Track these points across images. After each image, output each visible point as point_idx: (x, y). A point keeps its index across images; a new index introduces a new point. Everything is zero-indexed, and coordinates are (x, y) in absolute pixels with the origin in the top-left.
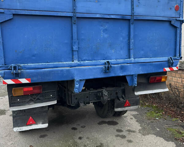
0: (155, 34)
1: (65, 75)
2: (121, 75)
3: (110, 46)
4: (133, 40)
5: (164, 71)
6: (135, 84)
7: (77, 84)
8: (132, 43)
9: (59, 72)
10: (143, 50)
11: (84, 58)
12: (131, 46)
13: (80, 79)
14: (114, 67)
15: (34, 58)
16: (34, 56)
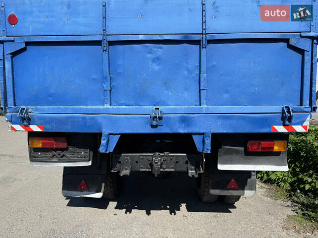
0: (252, 64)
1: (88, 124)
2: (182, 131)
3: (165, 84)
4: (206, 75)
5: (272, 131)
6: (208, 150)
7: (104, 140)
8: (204, 80)
9: (80, 120)
10: (227, 92)
11: (122, 102)
12: (202, 84)
13: (111, 132)
14: (169, 118)
15: (50, 98)
16: (50, 96)
